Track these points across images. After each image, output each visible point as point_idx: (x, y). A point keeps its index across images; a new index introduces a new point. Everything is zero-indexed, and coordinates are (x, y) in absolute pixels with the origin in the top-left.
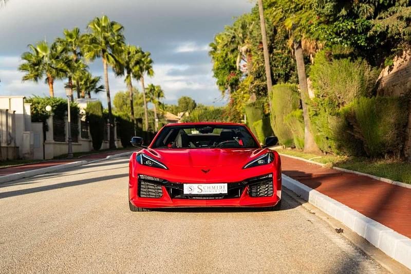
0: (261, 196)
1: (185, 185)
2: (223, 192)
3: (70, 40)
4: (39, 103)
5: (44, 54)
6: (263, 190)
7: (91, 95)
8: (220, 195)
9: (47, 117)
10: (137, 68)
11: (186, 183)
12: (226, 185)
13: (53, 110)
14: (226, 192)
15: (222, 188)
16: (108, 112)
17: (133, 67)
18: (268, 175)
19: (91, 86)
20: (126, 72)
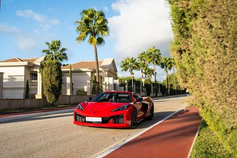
0: (120, 123)
1: (86, 117)
2: (100, 121)
3: (142, 56)
4: (123, 80)
5: (129, 61)
6: (121, 120)
7: (152, 76)
8: (99, 122)
9: (125, 85)
10: (169, 65)
11: (87, 117)
12: (101, 118)
13: (127, 82)
14: (101, 121)
15: (99, 119)
16: (155, 82)
17: (168, 65)
18: (123, 114)
19: (151, 72)
20: (165, 67)
